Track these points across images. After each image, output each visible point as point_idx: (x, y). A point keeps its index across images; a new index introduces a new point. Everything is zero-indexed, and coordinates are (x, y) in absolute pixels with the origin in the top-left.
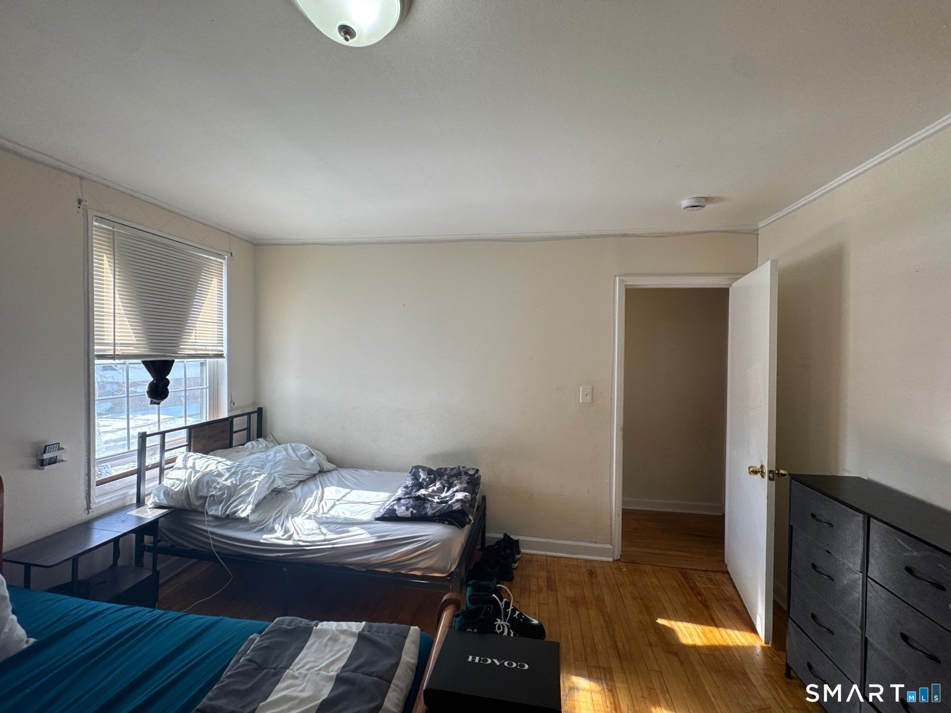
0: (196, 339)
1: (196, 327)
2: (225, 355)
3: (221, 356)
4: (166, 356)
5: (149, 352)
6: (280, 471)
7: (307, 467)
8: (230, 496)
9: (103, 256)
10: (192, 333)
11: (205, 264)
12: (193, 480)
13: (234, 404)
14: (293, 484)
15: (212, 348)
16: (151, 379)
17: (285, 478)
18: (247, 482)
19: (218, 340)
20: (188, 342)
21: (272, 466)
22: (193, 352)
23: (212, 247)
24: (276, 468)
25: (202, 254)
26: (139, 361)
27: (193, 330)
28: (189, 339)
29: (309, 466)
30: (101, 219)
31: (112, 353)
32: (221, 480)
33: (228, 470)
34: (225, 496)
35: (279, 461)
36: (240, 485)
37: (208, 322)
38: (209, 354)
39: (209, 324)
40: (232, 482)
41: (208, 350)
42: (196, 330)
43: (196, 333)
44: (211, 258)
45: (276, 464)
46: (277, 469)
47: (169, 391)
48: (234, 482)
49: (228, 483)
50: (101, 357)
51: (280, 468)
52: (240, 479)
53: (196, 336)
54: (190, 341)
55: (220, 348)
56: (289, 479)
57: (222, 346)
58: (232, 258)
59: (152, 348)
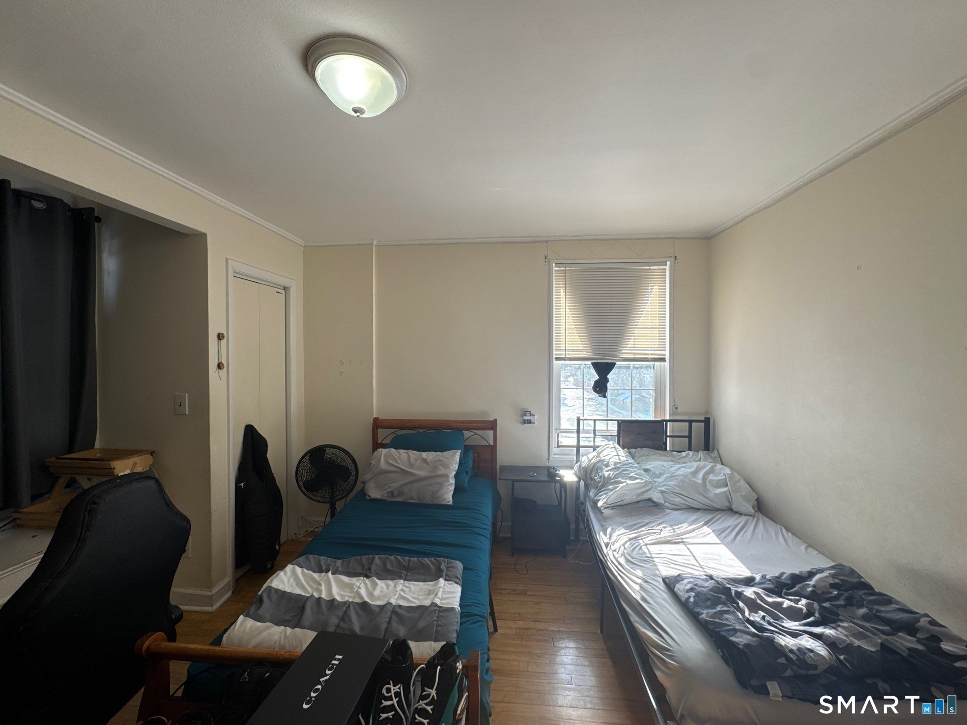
0: (634, 344)
1: (635, 333)
2: (667, 359)
3: (663, 360)
4: (605, 359)
5: (592, 355)
6: (669, 486)
7: (707, 495)
8: (603, 486)
9: (560, 290)
10: (631, 339)
11: (645, 275)
12: (593, 461)
13: (676, 408)
14: (678, 506)
15: (652, 352)
16: (597, 377)
17: (672, 495)
18: (619, 479)
19: (659, 345)
20: (627, 347)
21: (667, 478)
22: (632, 356)
23: (653, 258)
24: (669, 481)
25: (640, 266)
26: (589, 363)
27: (632, 336)
28: (628, 344)
29: (711, 495)
30: (558, 265)
31: (564, 356)
32: (605, 469)
33: (615, 463)
34: (600, 484)
35: (677, 476)
36: (613, 479)
37: (648, 328)
38: (647, 358)
39: (649, 329)
40: (610, 474)
41: (648, 354)
42: (634, 336)
43: (634, 339)
44: (651, 268)
45: (672, 477)
46: (669, 483)
47: (608, 388)
48: (611, 475)
49: (606, 474)
50: (557, 359)
51: (672, 483)
52: (616, 475)
53: (634, 342)
54: (628, 346)
55: (663, 352)
56: (674, 498)
57: (665, 350)
58: (676, 262)
59: (595, 352)
